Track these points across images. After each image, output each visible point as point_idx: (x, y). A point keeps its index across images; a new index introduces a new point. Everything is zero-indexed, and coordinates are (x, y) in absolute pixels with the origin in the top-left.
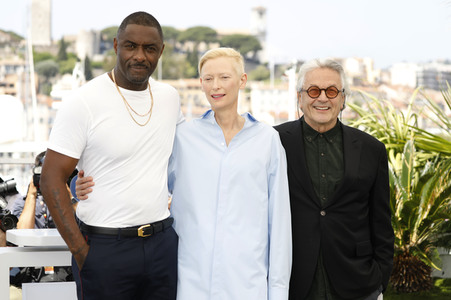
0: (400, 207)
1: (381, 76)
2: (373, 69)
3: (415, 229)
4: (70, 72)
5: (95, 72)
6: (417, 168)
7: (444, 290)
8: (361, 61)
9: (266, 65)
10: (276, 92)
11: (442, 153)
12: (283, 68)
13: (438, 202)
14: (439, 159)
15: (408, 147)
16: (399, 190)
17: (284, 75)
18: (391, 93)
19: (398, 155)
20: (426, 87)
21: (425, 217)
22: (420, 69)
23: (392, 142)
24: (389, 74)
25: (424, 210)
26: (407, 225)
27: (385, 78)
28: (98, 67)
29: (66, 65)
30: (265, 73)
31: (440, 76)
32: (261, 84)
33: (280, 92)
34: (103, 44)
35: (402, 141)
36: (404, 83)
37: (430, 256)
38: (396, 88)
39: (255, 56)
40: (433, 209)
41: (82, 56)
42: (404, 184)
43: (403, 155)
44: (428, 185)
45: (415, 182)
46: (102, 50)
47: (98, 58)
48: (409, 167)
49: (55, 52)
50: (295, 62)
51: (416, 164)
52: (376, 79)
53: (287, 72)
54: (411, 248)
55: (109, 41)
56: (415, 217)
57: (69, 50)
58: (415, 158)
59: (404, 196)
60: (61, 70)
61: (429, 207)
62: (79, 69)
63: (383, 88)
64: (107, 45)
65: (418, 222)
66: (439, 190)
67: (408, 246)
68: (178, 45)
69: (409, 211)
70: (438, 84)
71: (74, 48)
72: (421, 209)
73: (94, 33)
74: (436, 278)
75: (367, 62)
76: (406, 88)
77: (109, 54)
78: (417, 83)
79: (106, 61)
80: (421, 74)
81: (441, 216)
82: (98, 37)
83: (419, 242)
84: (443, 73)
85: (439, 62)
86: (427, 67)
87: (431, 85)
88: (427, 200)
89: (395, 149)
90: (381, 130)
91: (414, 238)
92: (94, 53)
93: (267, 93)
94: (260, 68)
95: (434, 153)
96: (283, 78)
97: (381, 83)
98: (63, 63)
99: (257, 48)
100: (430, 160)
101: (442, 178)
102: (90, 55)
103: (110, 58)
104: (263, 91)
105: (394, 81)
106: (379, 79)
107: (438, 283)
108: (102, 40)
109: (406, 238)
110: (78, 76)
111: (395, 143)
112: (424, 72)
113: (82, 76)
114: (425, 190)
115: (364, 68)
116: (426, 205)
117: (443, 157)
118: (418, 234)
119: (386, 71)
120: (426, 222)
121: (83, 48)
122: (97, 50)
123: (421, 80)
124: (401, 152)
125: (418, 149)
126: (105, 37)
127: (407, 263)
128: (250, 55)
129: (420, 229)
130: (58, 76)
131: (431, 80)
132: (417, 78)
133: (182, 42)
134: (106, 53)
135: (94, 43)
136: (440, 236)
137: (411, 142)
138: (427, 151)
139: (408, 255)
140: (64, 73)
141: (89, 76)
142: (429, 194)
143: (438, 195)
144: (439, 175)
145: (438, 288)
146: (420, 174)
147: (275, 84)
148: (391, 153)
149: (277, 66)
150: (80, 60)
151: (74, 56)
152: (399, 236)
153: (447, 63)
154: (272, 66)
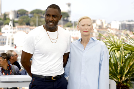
0: (119, 68)
2: (105, 23)
3: (124, 76)
4: (8, 24)
5: (15, 24)
8: (101, 21)
9: (71, 22)
13: (131, 67)
14: (131, 53)
15: (121, 49)
16: (118, 63)
19: (118, 52)
20: (122, 29)
21: (127, 71)
22: (120, 23)
23: (116, 47)
24: (110, 25)
25: (127, 69)
26: (121, 74)
27: (109, 26)
28: (16, 22)
31: (127, 25)
32: (69, 28)
33: (75, 31)
34: (18, 15)
35: (119, 47)
38: (113, 29)
39: (67, 19)
40: (130, 69)
42: (120, 61)
43: (120, 52)
44: (128, 61)
45: (124, 60)
46: (17, 17)
47: (16, 20)
48: (122, 55)
49: (2, 18)
54: (123, 81)
55: (20, 14)
56: (124, 71)
57: (7, 17)
58: (124, 53)
59: (120, 65)
60: (4, 23)
61: (128, 68)
62: (11, 23)
63: (109, 29)
64: (19, 15)
65: (125, 73)
66: (131, 63)
67: (122, 81)
68: (42, 15)
69: (122, 69)
70: (126, 28)
71: (9, 16)
72: (126, 69)
73: (15, 11)
75: (103, 21)
76: (116, 29)
77: (20, 18)
78: (120, 28)
79: (19, 20)
80: (120, 25)
82: (16, 13)
83: (125, 79)
84: (128, 24)
85: (126, 21)
87: (124, 29)
88: (128, 66)
91: (123, 78)
92: (15, 18)
94: (69, 23)
95: (130, 51)
98: (5, 21)
99: (68, 16)
100: (128, 53)
101: (132, 59)
103: (20, 20)
105: (112, 27)
106: (107, 26)
108: (17, 13)
109: (121, 78)
110: (10, 25)
112: (122, 24)
113: (12, 25)
114: (127, 63)
115: (102, 23)
116: (127, 68)
117: (132, 52)
118: (125, 77)
119: (109, 24)
120: (128, 73)
121: (11, 16)
123: (121, 27)
124: (119, 51)
125: (124, 49)
126: (19, 13)
128: (65, 19)
129: (126, 75)
130: (3, 25)
131: (124, 27)
132: (120, 26)
133: (44, 14)
135: (15, 15)
136: (132, 78)
137: (122, 47)
138: (127, 50)
139: (122, 84)
140: (6, 24)
141: (14, 26)
142: (128, 64)
143: (131, 65)
146: (125, 58)
147: (74, 28)
148: (116, 51)
149: (75, 22)
150: (11, 20)
151: (9, 19)
152: (119, 78)
153: (129, 21)
154: (73, 22)
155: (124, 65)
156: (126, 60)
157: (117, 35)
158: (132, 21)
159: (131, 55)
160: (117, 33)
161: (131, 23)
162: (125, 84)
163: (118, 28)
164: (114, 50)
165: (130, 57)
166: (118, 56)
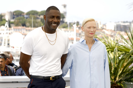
0: (113, 69)
2: (100, 24)
3: (118, 76)
4: (4, 25)
5: (11, 25)
8: (97, 22)
9: (66, 23)
10: (70, 31)
11: (126, 52)
12: (72, 24)
13: (125, 67)
14: (125, 54)
15: (115, 50)
16: (112, 64)
17: (72, 26)
18: (106, 32)
19: (112, 53)
20: (117, 30)
21: (121, 72)
22: (116, 24)
23: (110, 48)
24: (106, 26)
25: (121, 70)
26: (115, 74)
27: (104, 27)
28: (12, 23)
29: (3, 22)
30: (66, 25)
31: (122, 26)
32: (65, 29)
33: (71, 32)
34: (14, 16)
35: (113, 48)
36: (110, 29)
38: (108, 30)
39: (63, 20)
41: (7, 19)
42: (114, 62)
43: (114, 53)
44: (122, 62)
45: (118, 61)
46: (13, 18)
47: (12, 21)
48: (116, 56)
50: (76, 22)
51: (118, 56)
52: (101, 27)
53: (73, 25)
54: (116, 82)
56: (118, 72)
57: (3, 18)
58: (117, 54)
59: (114, 65)
61: (122, 69)
62: (7, 24)
63: (104, 30)
64: (15, 16)
65: (119, 74)
67: (115, 81)
68: (38, 16)
69: (116, 69)
70: (121, 29)
71: (5, 17)
72: (120, 70)
73: (11, 12)
75: (99, 22)
76: (111, 30)
77: (16, 19)
78: (115, 29)
79: (15, 21)
80: (116, 26)
82: (12, 14)
83: (119, 80)
84: (123, 25)
85: (122, 22)
86: (118, 24)
88: (121, 67)
89: (111, 51)
90: (107, 45)
91: (117, 79)
92: (11, 19)
93: (67, 32)
94: (64, 24)
95: (124, 52)
96: (72, 27)
97: (103, 29)
98: (1, 22)
100: (122, 54)
102: (10, 20)
103: (16, 21)
104: (65, 31)
105: (107, 28)
106: (102, 27)
108: (13, 15)
109: (115, 79)
110: (6, 26)
111: (111, 49)
112: (117, 25)
113: (8, 26)
114: (121, 64)
115: (98, 24)
116: (121, 68)
118: (119, 78)
119: (105, 25)
120: (121, 74)
121: (7, 17)
123: (116, 28)
124: (113, 52)
125: (118, 51)
126: (15, 14)
127: (115, 87)
129: (120, 76)
131: (119, 28)
132: (115, 27)
133: (39, 15)
134: (15, 19)
135: (11, 16)
136: (125, 78)
137: (116, 48)
138: (121, 51)
139: (116, 84)
140: (2, 25)
142: (122, 65)
143: (125, 65)
144: (125, 59)
146: (119, 59)
147: (70, 29)
148: (110, 52)
149: (70, 23)
150: (7, 21)
151: (5, 20)
152: (113, 78)
153: (124, 22)
154: (68, 23)
155: (118, 66)
156: (120, 61)
157: (112, 36)
158: (127, 22)
159: (125, 56)
160: (113, 34)
161: (126, 24)
162: (119, 84)
163: (113, 29)
164: (108, 51)
165: (124, 58)
166: (112, 57)
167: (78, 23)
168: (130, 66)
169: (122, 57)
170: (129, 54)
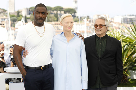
1: (111, 20)
2: (109, 18)
4: (21, 20)
5: (28, 20)
6: (123, 47)
7: (131, 82)
9: (78, 17)
10: (81, 25)
11: (130, 43)
12: (83, 18)
13: (129, 57)
14: (129, 44)
18: (114, 25)
21: (125, 61)
22: (123, 17)
24: (114, 19)
25: (125, 59)
27: (112, 20)
29: (19, 18)
30: (78, 19)
31: (128, 19)
32: (76, 23)
34: (30, 12)
36: (118, 22)
37: (127, 73)
38: (116, 23)
39: (74, 14)
40: (128, 59)
41: (24, 16)
44: (126, 52)
46: (30, 14)
47: (28, 16)
49: (16, 15)
50: (86, 16)
52: (110, 21)
53: (84, 19)
56: (123, 61)
57: (20, 14)
58: (122, 44)
60: (18, 20)
61: (127, 58)
62: (23, 20)
63: (112, 23)
64: (31, 12)
66: (129, 53)
68: (52, 12)
70: (128, 22)
71: (21, 13)
73: (27, 9)
74: (129, 79)
75: (107, 16)
76: (119, 23)
77: (32, 15)
78: (122, 22)
79: (31, 17)
80: (123, 19)
81: (130, 61)
84: (129, 18)
85: (128, 15)
86: (125, 17)
87: (126, 22)
92: (27, 15)
93: (78, 25)
94: (76, 18)
95: (128, 43)
96: (83, 21)
97: (111, 22)
98: (18, 18)
99: (75, 12)
100: (126, 45)
102: (26, 15)
104: (77, 25)
105: (115, 21)
107: (129, 80)
108: (29, 11)
112: (124, 18)
113: (24, 22)
116: (126, 58)
117: (130, 44)
120: (126, 63)
121: (24, 13)
122: (28, 14)
123: (123, 21)
125: (123, 42)
126: (30, 10)
128: (73, 14)
130: (17, 21)
131: (126, 21)
132: (122, 20)
134: (31, 14)
135: (27, 12)
136: (130, 67)
137: (121, 39)
138: (126, 42)
140: (19, 20)
141: (26, 21)
142: (126, 55)
143: (129, 55)
144: (129, 49)
145: (129, 82)
146: (124, 49)
149: (81, 17)
151: (22, 16)
153: (130, 16)
154: (79, 17)
157: (119, 28)
158: (133, 15)
159: (129, 47)
161: (132, 17)
167: (88, 17)
168: (134, 56)
169: (127, 47)
170: (133, 45)
